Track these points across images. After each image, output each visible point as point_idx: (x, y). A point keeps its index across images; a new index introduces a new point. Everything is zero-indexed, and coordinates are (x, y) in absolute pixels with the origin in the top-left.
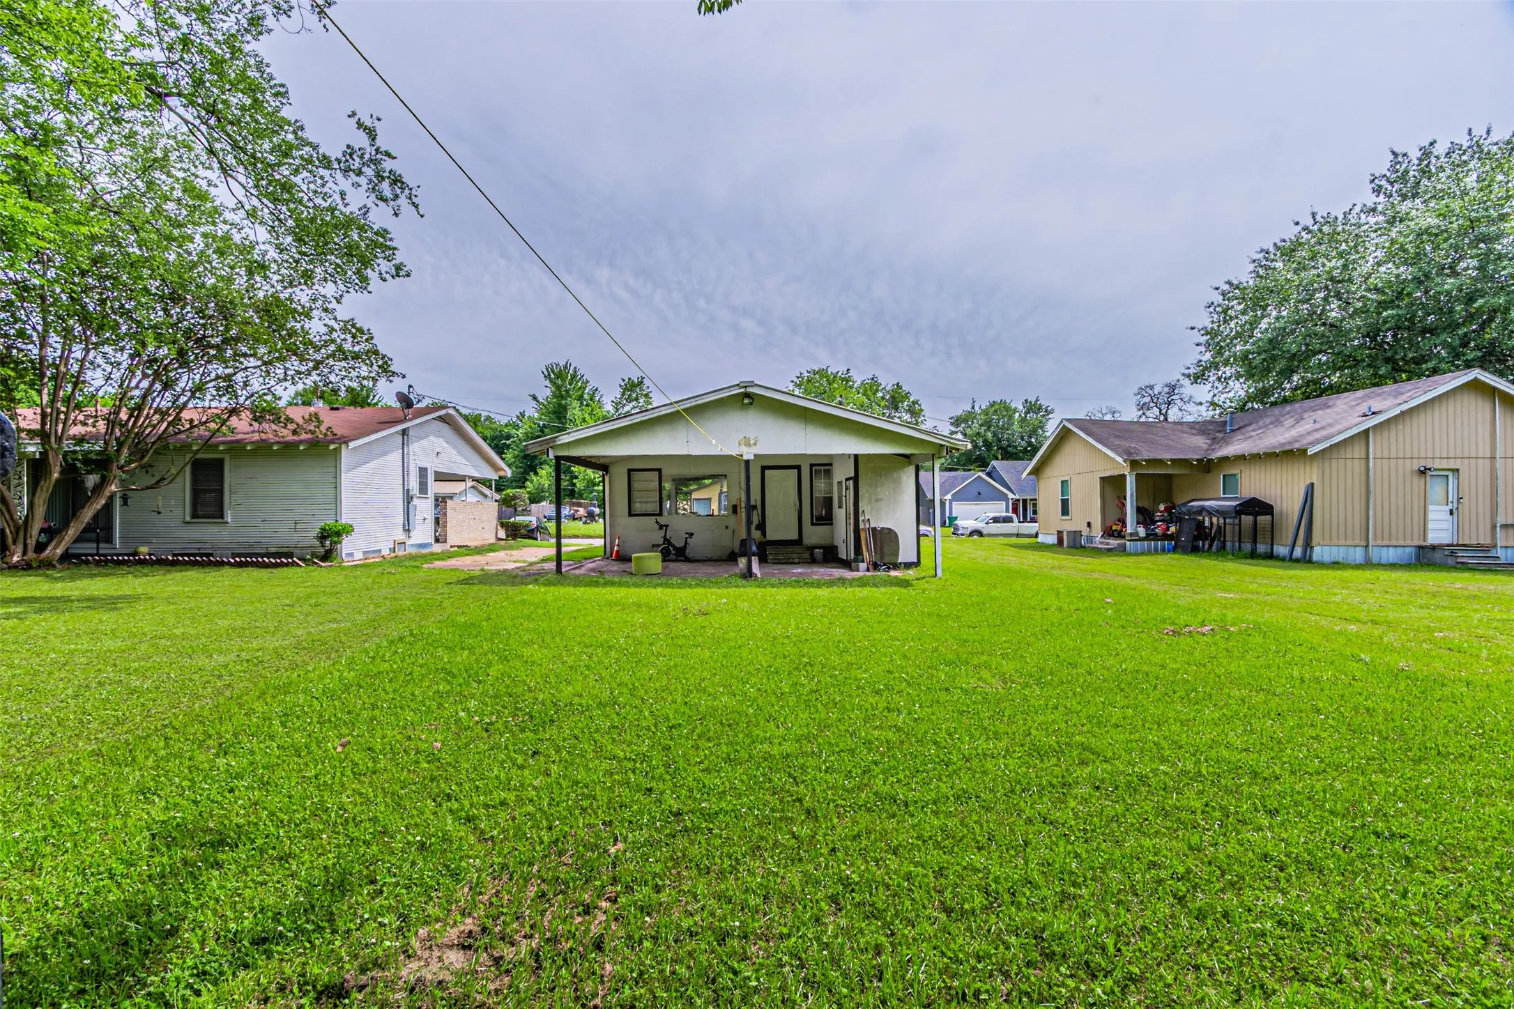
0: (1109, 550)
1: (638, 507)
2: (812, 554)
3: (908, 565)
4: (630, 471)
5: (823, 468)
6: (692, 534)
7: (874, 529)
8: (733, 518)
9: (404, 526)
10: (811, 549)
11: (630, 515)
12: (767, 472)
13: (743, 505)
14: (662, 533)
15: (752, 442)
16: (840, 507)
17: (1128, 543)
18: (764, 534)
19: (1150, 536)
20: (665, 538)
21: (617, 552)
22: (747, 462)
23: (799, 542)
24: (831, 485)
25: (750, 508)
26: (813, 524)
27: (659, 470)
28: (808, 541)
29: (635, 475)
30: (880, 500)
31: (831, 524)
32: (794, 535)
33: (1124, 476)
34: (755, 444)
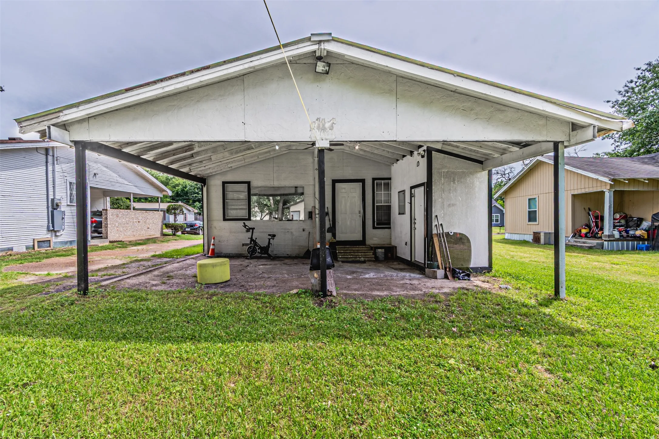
0: (590, 248)
1: (232, 213)
2: (375, 253)
3: (480, 271)
4: (224, 183)
5: (383, 182)
6: (274, 236)
7: (448, 234)
8: (309, 222)
9: (48, 227)
10: (374, 249)
11: (225, 219)
12: (337, 185)
13: (317, 212)
14: (249, 234)
15: (327, 125)
16: (402, 213)
17: (606, 243)
18: (334, 235)
19: (622, 238)
20: (252, 239)
21: (213, 250)
22: (321, 151)
23: (362, 242)
24: (389, 196)
25: (323, 214)
26: (374, 228)
27: (249, 183)
28: (369, 242)
29: (230, 187)
30: (453, 205)
31: (390, 228)
32: (358, 236)
33: (603, 193)
34: (331, 128)
